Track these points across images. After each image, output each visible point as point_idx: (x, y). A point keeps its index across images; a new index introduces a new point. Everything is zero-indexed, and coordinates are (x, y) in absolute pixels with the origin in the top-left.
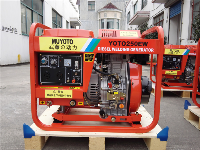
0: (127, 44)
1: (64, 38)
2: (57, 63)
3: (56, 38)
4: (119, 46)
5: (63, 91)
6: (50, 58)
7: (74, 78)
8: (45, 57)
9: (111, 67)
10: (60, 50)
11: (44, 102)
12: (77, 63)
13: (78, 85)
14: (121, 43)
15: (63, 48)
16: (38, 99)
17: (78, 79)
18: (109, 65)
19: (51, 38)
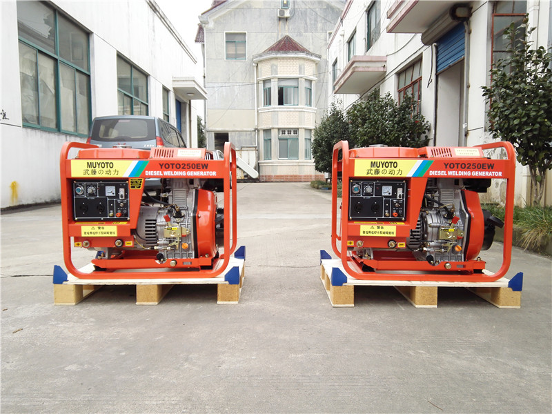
0: (182, 166)
1: (101, 161)
2: (96, 192)
3: (92, 161)
4: (173, 169)
5: (104, 227)
6: (87, 186)
7: (119, 211)
8: (81, 184)
9: (172, 196)
10: (97, 175)
11: (80, 243)
12: (122, 191)
13: (125, 220)
14: (174, 166)
15: (101, 173)
16: (72, 239)
17: (125, 211)
18: (170, 194)
19: (86, 161)
